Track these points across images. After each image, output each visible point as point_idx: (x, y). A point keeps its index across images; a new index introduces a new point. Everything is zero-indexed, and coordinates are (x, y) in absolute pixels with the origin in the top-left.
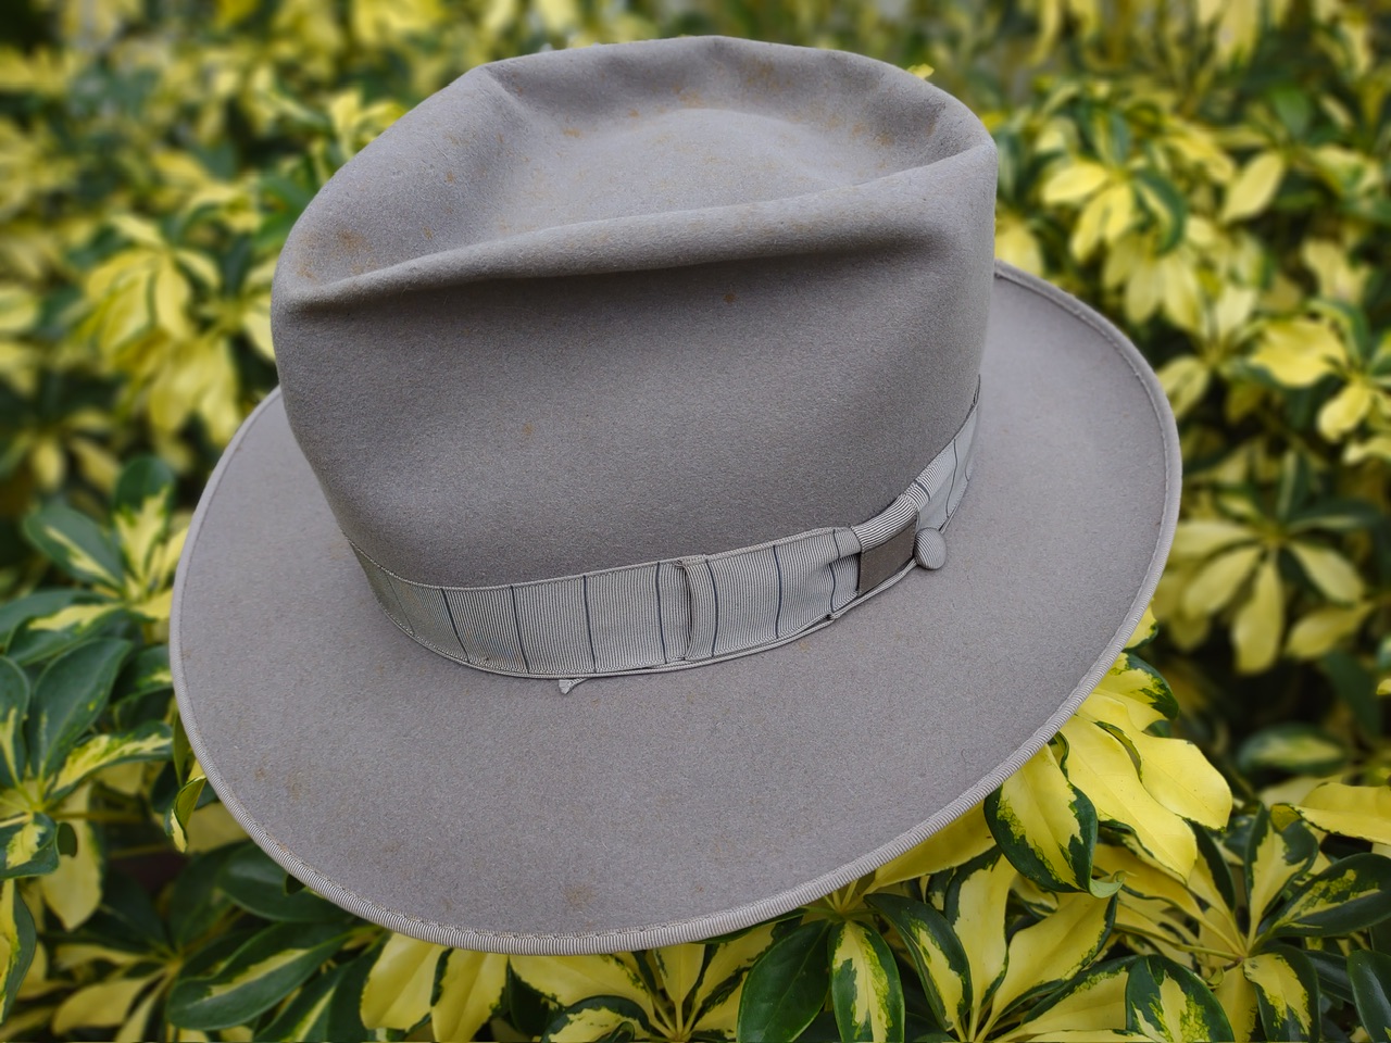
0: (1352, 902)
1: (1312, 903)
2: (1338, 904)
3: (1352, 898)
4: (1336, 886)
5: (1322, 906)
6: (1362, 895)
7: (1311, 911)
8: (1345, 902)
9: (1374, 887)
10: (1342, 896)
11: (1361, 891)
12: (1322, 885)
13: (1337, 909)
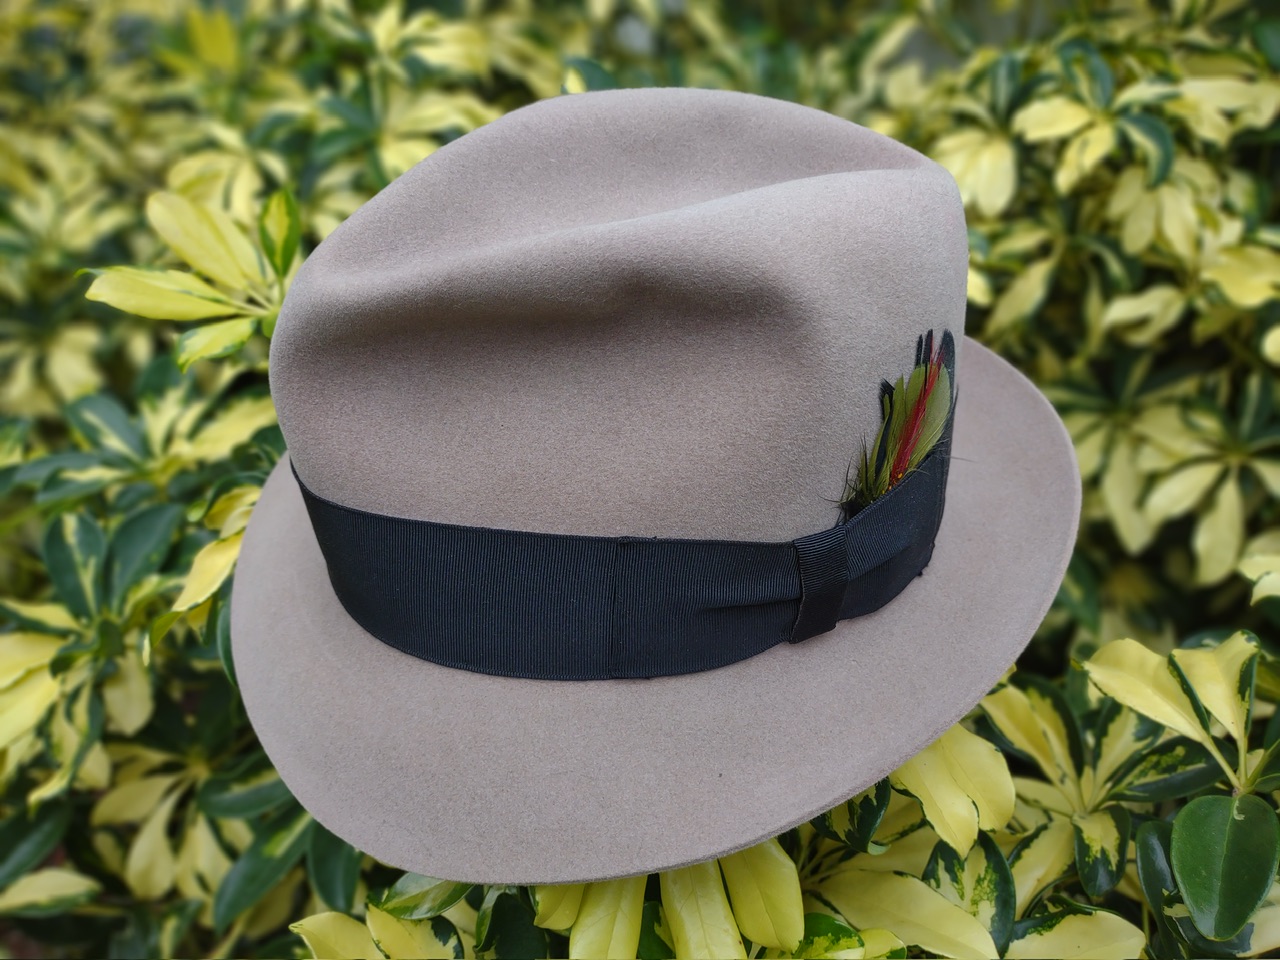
0: (1181, 774)
1: (1144, 773)
2: (1166, 776)
3: (1180, 770)
4: (1166, 760)
5: (1152, 777)
6: (1190, 768)
7: (1143, 780)
8: (1173, 774)
9: (1200, 762)
10: (1171, 768)
11: (1188, 764)
12: (1154, 758)
13: (1165, 780)
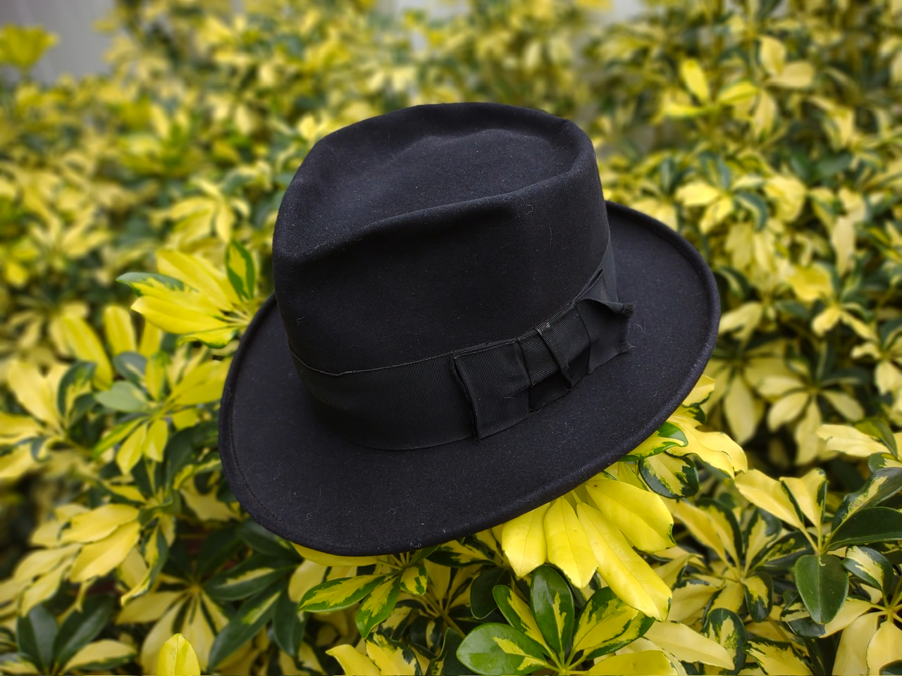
0: (792, 554)
1: (773, 555)
2: (785, 555)
4: (785, 547)
5: (778, 556)
6: (798, 551)
7: (773, 558)
8: (789, 554)
9: (803, 547)
10: (788, 551)
11: (797, 548)
13: (785, 558)
